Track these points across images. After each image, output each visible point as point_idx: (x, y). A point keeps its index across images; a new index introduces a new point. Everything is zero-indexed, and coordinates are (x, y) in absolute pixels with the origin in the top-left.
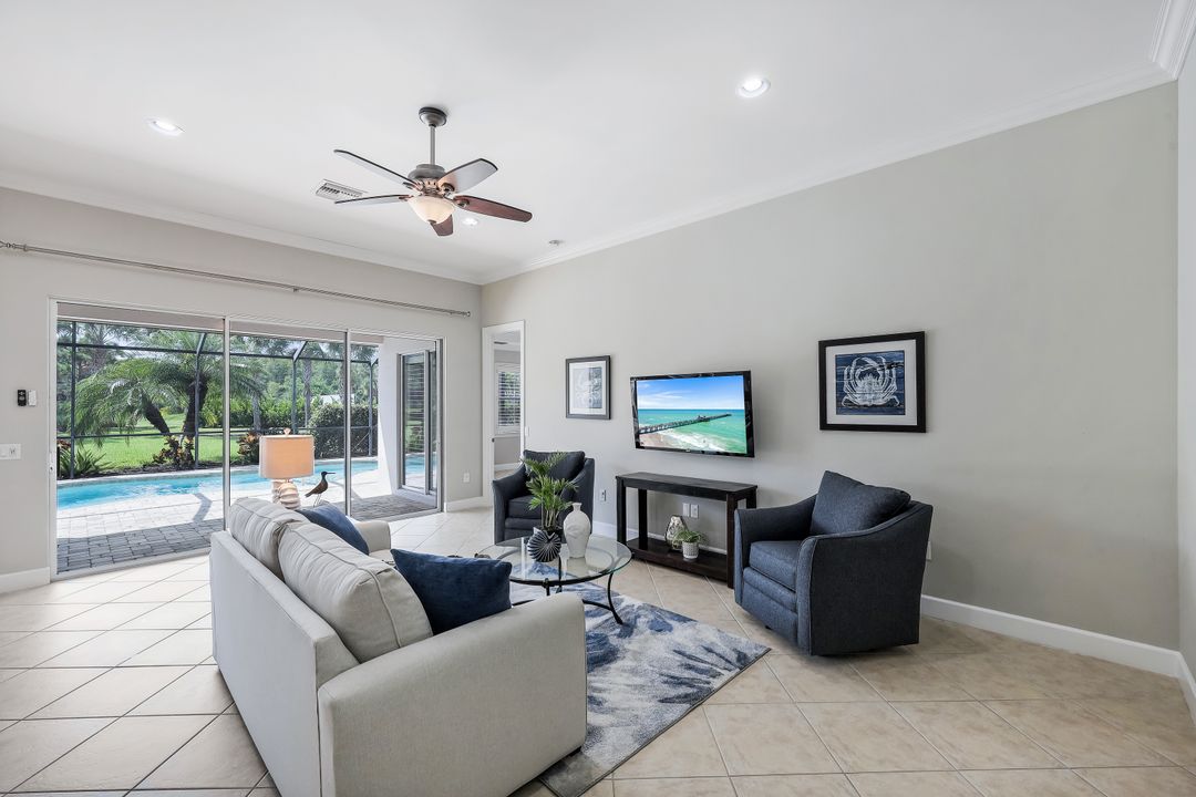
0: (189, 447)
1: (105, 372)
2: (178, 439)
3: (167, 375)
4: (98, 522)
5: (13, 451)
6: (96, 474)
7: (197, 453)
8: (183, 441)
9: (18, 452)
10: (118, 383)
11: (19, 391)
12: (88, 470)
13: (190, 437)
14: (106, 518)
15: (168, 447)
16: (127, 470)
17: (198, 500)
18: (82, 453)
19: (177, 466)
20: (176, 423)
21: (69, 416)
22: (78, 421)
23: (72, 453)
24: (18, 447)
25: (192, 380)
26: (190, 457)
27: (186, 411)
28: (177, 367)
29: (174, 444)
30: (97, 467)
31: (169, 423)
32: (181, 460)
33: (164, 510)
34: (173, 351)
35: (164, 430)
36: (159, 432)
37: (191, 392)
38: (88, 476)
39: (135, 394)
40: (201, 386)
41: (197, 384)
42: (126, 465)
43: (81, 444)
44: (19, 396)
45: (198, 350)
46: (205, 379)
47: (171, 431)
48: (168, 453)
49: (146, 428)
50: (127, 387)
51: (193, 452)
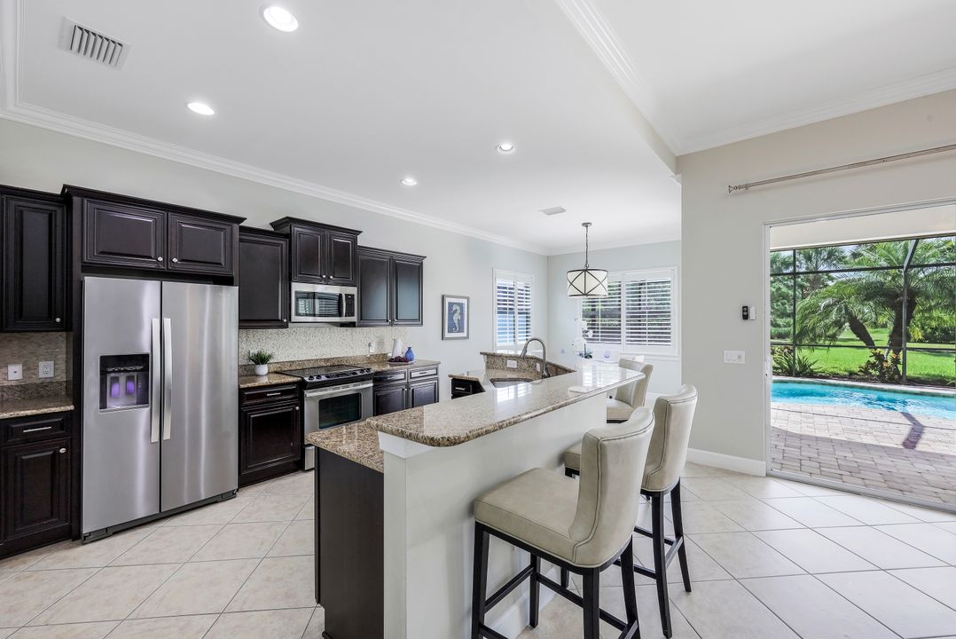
0: (896, 361)
1: (817, 294)
2: (884, 352)
3: (872, 293)
4: (810, 420)
5: (739, 357)
6: (812, 375)
7: (904, 368)
8: (889, 356)
9: (743, 357)
10: (827, 302)
11: (744, 307)
12: (805, 372)
13: (897, 352)
14: (817, 418)
15: (873, 360)
16: (836, 376)
17: (909, 422)
18: (801, 358)
19: (882, 379)
20: (881, 337)
21: (792, 328)
22: (797, 332)
23: (794, 357)
24: (743, 354)
25: (897, 296)
26: (897, 371)
27: (891, 326)
28: (882, 284)
29: (880, 358)
30: (812, 370)
31: (874, 336)
32: (886, 374)
33: (870, 423)
34: (877, 269)
35: (870, 343)
36: (865, 345)
37: (896, 307)
38: (805, 376)
39: (840, 310)
40: (908, 301)
41: (905, 298)
42: (835, 370)
43: (800, 349)
44: (744, 311)
45: (905, 265)
46: (913, 294)
47: (877, 344)
48: (873, 366)
49: (852, 340)
50: (834, 304)
51: (900, 367)
